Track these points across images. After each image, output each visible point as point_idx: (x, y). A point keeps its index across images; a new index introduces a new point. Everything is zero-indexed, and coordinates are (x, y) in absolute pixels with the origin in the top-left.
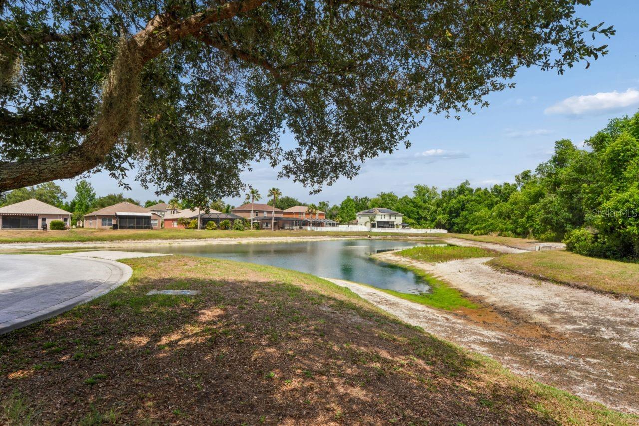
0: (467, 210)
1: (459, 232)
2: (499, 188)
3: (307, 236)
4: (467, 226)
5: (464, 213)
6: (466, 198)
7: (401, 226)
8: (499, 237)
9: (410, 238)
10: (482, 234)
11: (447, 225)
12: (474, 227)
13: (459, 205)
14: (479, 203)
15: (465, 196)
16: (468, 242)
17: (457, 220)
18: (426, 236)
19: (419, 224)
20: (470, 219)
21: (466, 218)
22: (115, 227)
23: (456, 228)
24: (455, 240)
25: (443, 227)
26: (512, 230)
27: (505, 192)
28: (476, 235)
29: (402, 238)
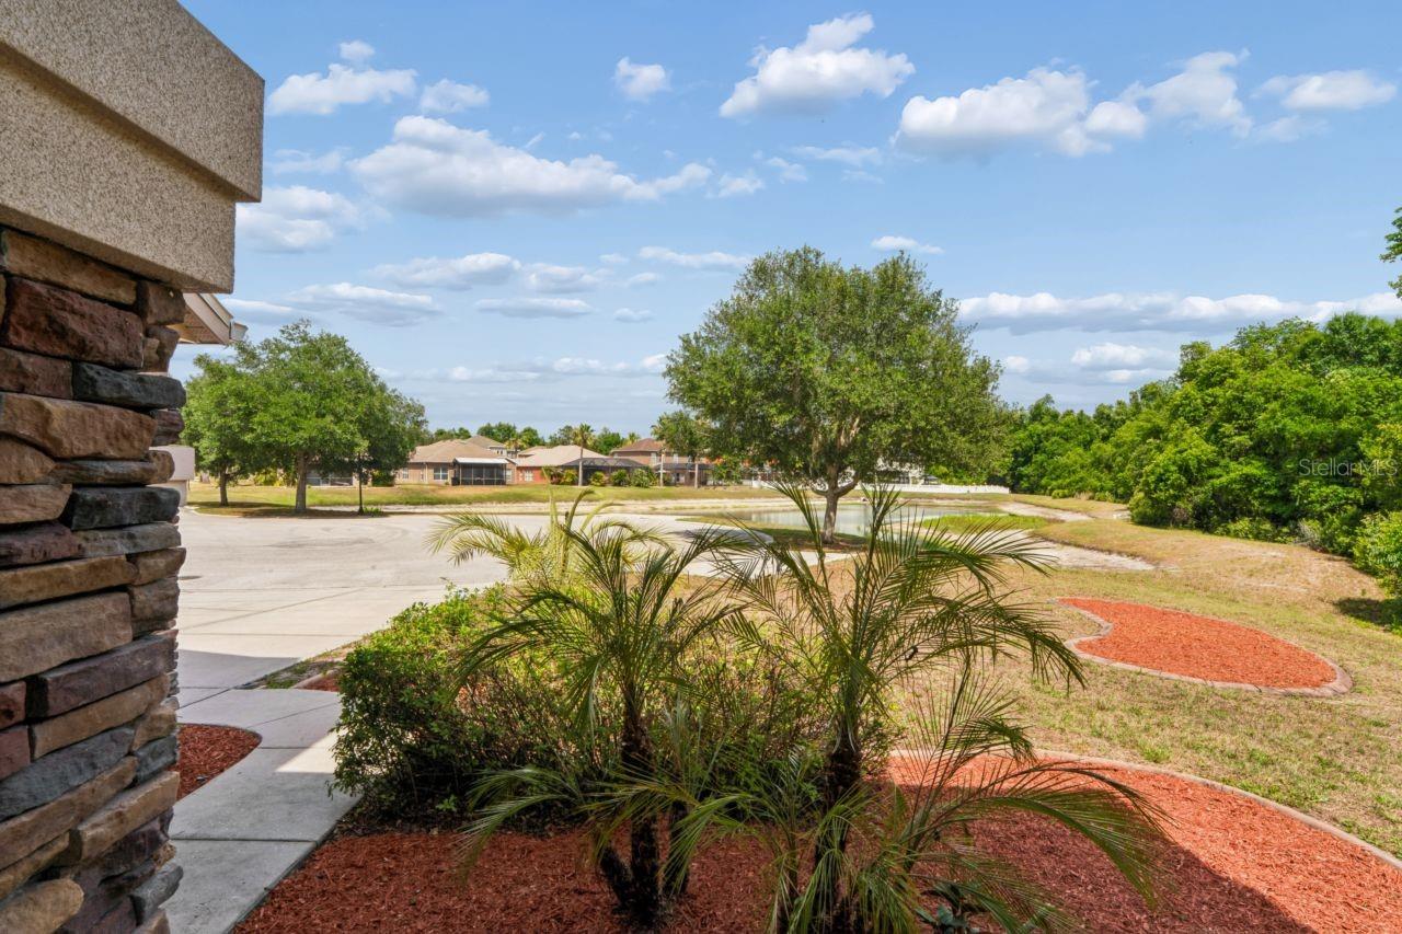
0: (1044, 452)
1: (1031, 491)
2: (1106, 411)
3: (755, 497)
4: (1043, 482)
5: (1039, 458)
6: (1045, 428)
7: (923, 481)
8: (1092, 501)
9: (939, 502)
10: (1065, 496)
11: (1008, 478)
12: (1054, 483)
13: (1029, 443)
14: (1067, 440)
15: (1043, 425)
16: (1039, 509)
17: (1025, 470)
18: (969, 499)
19: (957, 477)
20: (1050, 468)
21: (1041, 466)
22: (456, 482)
23: (1024, 484)
24: (1017, 506)
25: (1000, 482)
26: (1111, 491)
27: (1117, 418)
28: (1055, 497)
29: (922, 502)
